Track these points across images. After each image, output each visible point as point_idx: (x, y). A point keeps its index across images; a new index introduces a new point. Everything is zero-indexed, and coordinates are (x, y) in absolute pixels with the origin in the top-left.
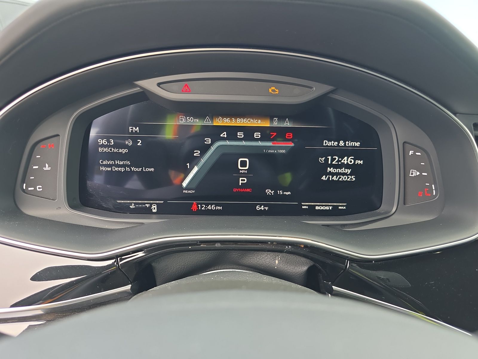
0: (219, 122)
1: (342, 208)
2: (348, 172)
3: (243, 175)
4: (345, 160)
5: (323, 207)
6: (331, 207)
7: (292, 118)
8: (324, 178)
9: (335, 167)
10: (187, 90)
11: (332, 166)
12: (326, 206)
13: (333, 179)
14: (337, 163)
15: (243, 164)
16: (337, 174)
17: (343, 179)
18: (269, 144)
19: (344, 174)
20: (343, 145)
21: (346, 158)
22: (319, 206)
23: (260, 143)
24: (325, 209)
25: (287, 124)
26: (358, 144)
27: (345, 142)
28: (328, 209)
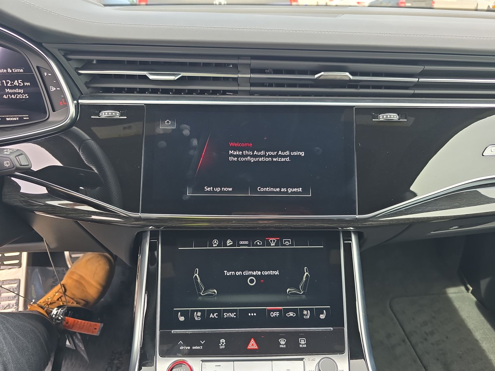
1: (26, 118)
2: (21, 92)
4: (16, 83)
5: (12, 118)
6: (18, 118)
8: (5, 96)
9: (11, 88)
11: (8, 87)
12: (14, 117)
13: (12, 97)
14: (11, 85)
16: (14, 94)
17: (19, 97)
19: (19, 93)
20: (11, 71)
21: (16, 81)
22: (8, 117)
24: (14, 120)
26: (22, 71)
27: (11, 69)
28: (16, 119)
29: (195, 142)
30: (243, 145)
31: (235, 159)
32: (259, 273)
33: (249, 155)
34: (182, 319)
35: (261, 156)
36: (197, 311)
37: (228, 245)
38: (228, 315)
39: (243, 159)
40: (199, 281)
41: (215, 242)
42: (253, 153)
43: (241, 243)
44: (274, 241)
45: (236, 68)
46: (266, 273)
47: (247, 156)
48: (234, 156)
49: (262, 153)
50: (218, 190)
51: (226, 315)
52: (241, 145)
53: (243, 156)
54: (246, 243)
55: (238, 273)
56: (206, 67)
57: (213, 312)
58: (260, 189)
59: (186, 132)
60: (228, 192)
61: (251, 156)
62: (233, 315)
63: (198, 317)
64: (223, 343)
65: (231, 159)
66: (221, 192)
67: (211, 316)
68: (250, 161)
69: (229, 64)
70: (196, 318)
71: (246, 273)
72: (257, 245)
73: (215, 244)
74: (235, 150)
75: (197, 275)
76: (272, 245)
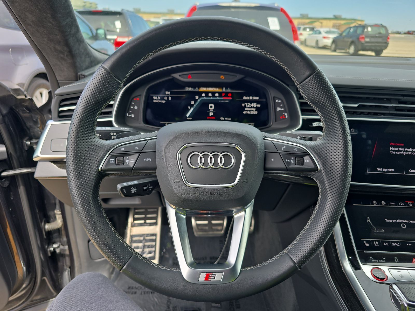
0: (203, 89)
1: (252, 125)
2: (254, 110)
3: (211, 111)
4: (253, 105)
7: (231, 88)
8: (244, 112)
9: (249, 108)
10: (189, 77)
11: (247, 107)
13: (248, 113)
14: (249, 106)
15: (211, 107)
16: (250, 111)
17: (252, 113)
18: (222, 98)
19: (252, 111)
20: (252, 99)
23: (218, 98)
25: (229, 90)
26: (258, 98)
29: (370, 142)
30: (398, 145)
31: (394, 153)
32: (407, 221)
33: (403, 151)
34: (367, 245)
35: (409, 151)
36: (375, 241)
37: (383, 204)
38: (395, 244)
39: (399, 153)
40: (371, 224)
41: (375, 202)
42: (405, 149)
43: (391, 203)
44: (411, 204)
45: (389, 101)
46: (411, 222)
47: (401, 151)
48: (394, 151)
49: (410, 150)
50: (385, 170)
51: (393, 244)
52: (397, 144)
53: (398, 151)
54: (394, 203)
55: (394, 221)
56: (375, 100)
57: (386, 242)
58: (411, 171)
59: (364, 136)
60: (392, 172)
61: (404, 151)
62: (397, 245)
63: (377, 244)
64: (397, 260)
65: (392, 152)
66: (387, 171)
67: (384, 244)
68: (403, 154)
69: (384, 98)
70: (376, 245)
71: (399, 221)
72: (401, 205)
73: (375, 203)
74: (394, 147)
75: (369, 221)
76: (410, 206)
